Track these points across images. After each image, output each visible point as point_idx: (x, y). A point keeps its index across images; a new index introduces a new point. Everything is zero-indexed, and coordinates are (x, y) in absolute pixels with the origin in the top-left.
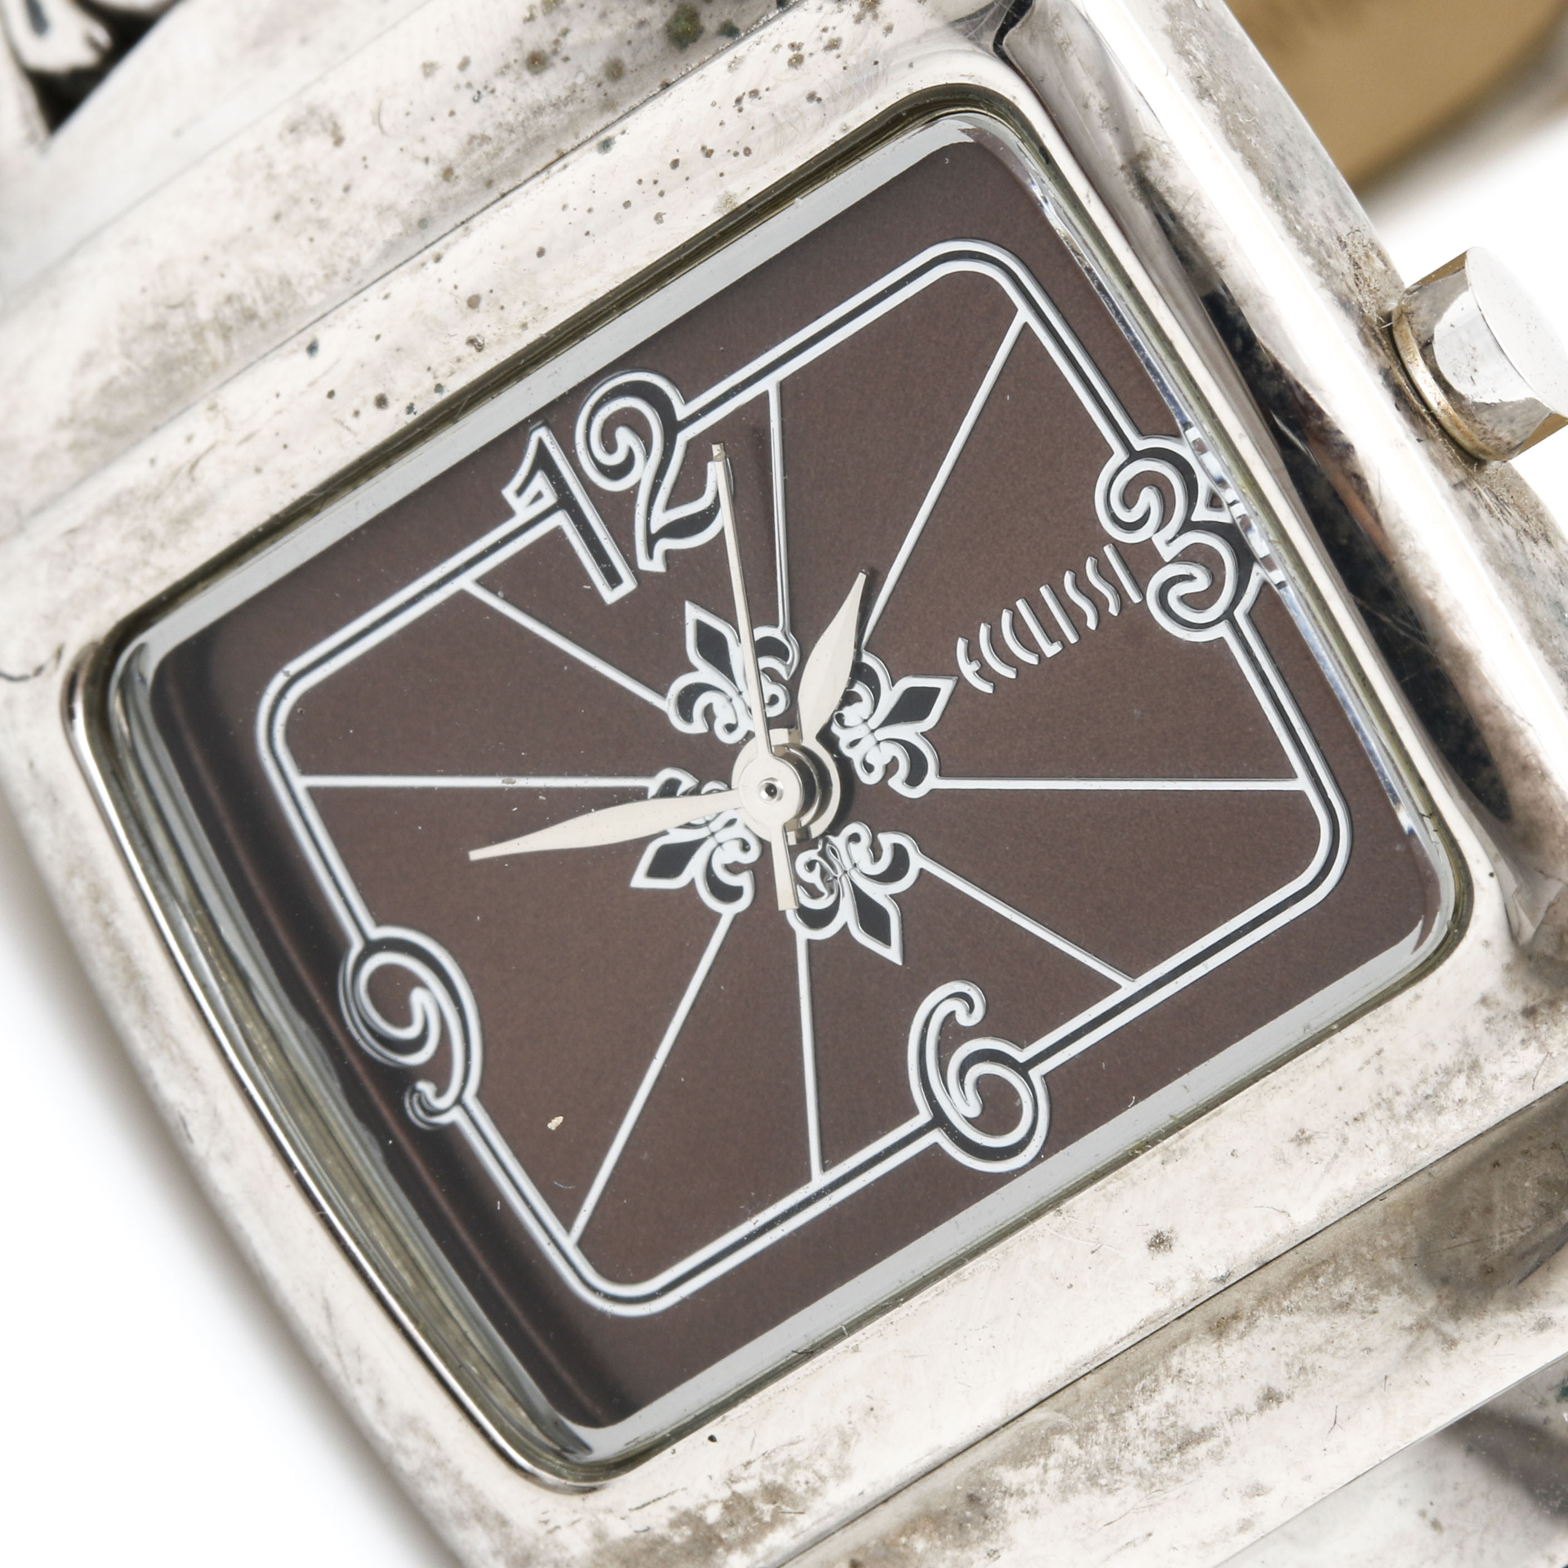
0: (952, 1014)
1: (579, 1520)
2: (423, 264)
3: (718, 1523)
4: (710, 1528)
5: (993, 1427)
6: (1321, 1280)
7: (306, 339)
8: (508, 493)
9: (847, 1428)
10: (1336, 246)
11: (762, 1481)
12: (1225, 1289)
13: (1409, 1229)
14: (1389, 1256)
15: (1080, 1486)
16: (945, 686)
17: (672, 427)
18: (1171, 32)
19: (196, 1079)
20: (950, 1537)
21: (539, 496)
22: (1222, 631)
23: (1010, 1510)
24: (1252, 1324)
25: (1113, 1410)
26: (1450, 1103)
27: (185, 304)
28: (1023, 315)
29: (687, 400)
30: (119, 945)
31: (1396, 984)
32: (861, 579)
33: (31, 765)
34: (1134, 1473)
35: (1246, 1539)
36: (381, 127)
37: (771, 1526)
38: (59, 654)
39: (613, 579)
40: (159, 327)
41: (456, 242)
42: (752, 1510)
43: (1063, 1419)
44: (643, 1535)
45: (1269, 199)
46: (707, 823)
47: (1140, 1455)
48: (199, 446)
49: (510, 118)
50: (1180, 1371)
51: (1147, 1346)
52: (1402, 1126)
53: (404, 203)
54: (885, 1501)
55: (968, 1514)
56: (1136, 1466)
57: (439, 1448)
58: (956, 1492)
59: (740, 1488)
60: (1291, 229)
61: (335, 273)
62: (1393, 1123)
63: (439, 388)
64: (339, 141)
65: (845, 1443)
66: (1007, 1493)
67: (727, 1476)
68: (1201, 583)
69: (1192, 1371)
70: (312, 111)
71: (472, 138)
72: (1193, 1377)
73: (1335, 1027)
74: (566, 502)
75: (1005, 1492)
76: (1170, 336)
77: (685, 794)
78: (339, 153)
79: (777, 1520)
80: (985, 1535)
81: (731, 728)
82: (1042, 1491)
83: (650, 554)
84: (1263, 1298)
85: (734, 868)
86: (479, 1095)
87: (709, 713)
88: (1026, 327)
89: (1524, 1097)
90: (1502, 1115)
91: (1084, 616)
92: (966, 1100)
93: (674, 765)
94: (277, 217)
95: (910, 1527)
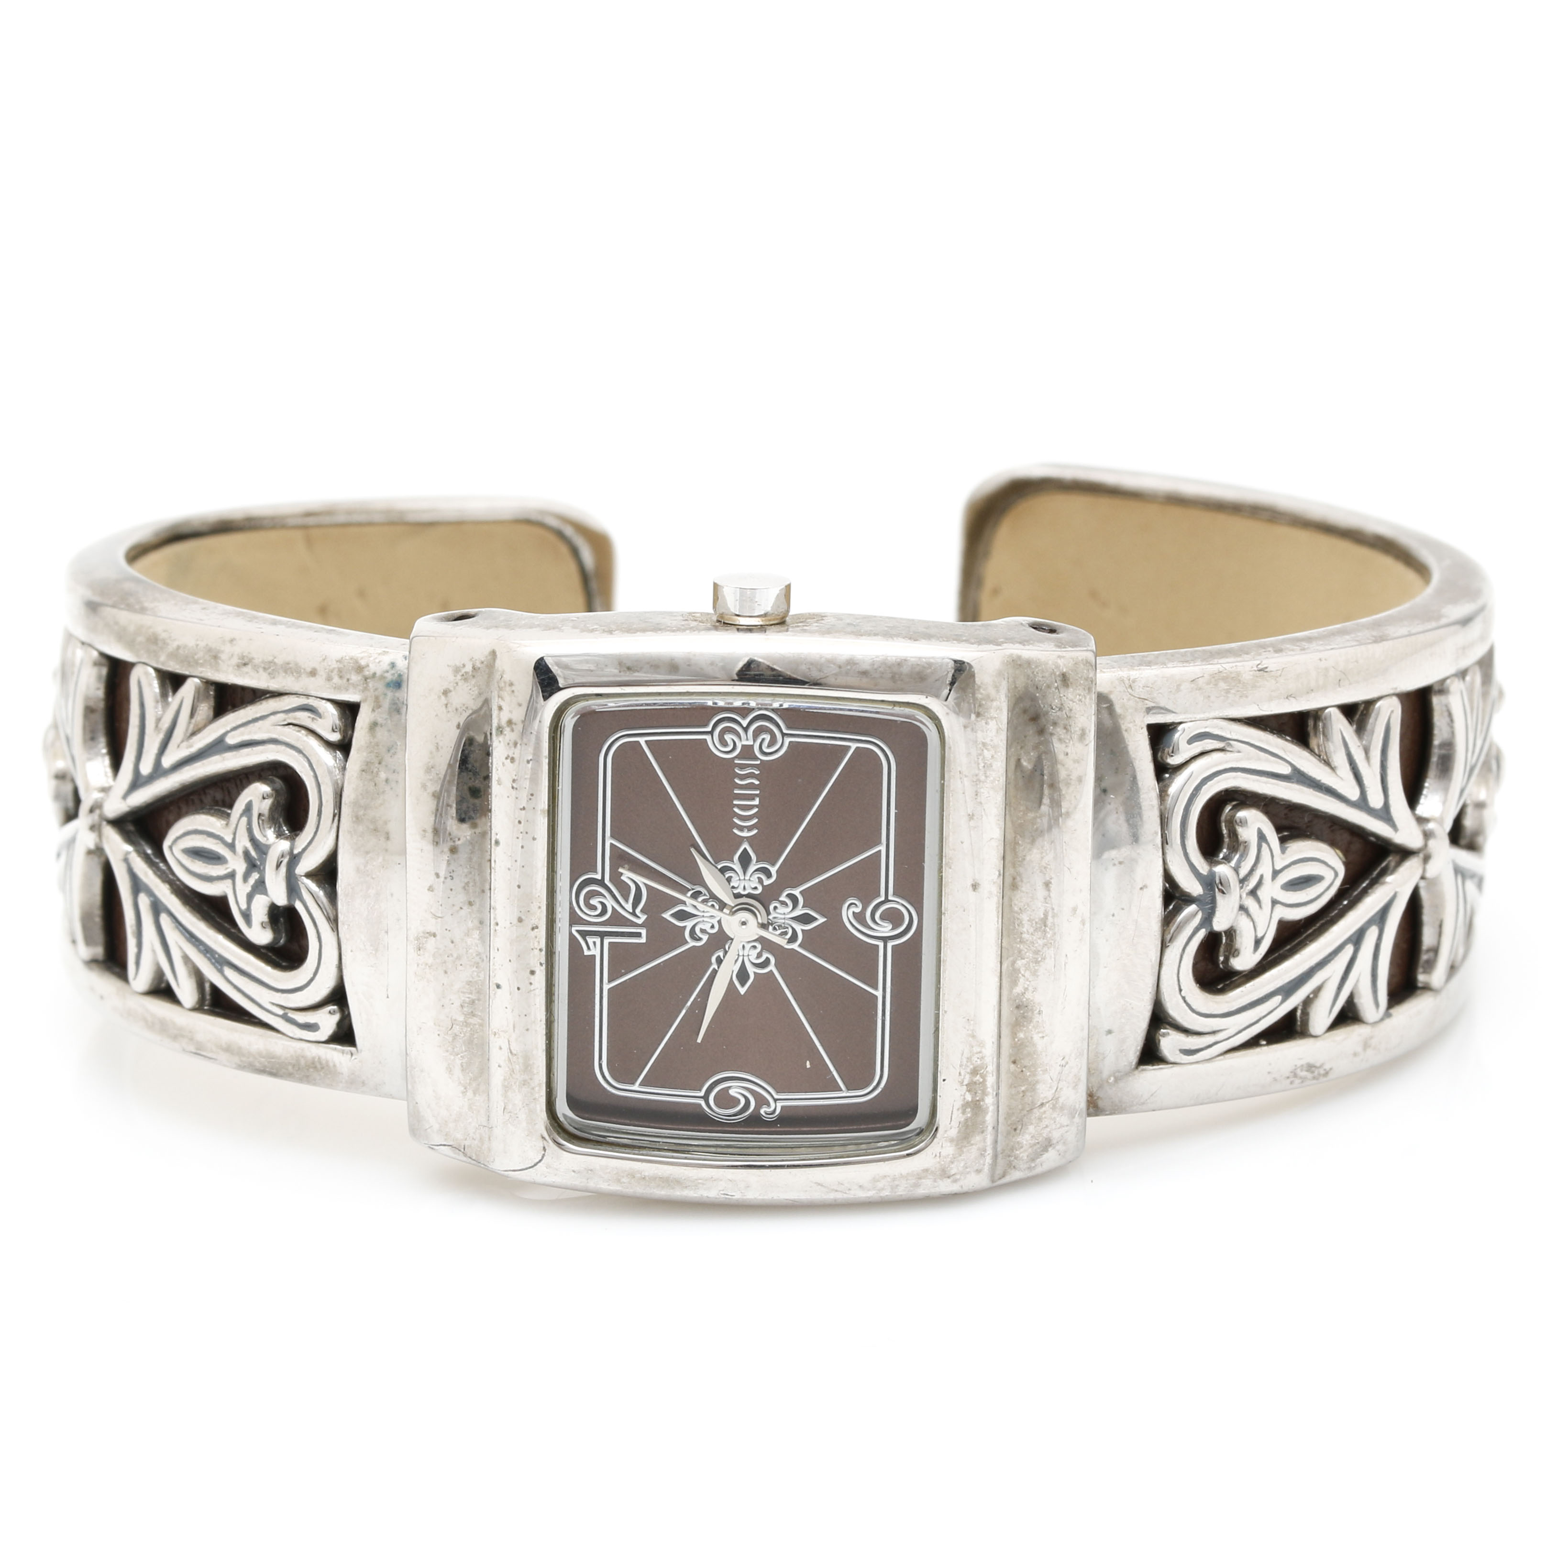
0: (854, 913)
1: (942, 1144)
2: (496, 930)
3: (972, 1097)
4: (972, 1101)
5: (999, 984)
6: (1020, 842)
7: (493, 987)
8: (586, 953)
9: (970, 1032)
10: (686, 622)
11: (968, 1073)
12: (1003, 876)
13: (1022, 802)
14: (1027, 814)
15: (1036, 968)
16: (746, 846)
17: (601, 883)
18: (583, 631)
19: (715, 1180)
20: (1025, 1023)
21: (594, 943)
22: (788, 740)
23: (1029, 997)
24: (1019, 874)
25: (1019, 940)
26: (991, 761)
27: (453, 1022)
28: (642, 740)
29: (596, 872)
30: (654, 1178)
31: (941, 753)
32: (693, 850)
33: (574, 1171)
34: (1043, 947)
35: (1087, 925)
36: (439, 917)
37: (985, 1081)
38: (543, 1138)
39: (639, 935)
40: (455, 1037)
41: (496, 915)
42: (975, 1083)
43: (1011, 959)
44: (960, 1126)
45: (660, 632)
46: (738, 955)
47: (1039, 941)
48: (505, 1047)
49: (466, 870)
50: (1020, 909)
51: (1005, 914)
52: (988, 781)
53: (470, 925)
54: (1000, 1037)
55: (1022, 1012)
56: (1041, 944)
57: (889, 1176)
58: (1012, 1011)
59: (966, 1082)
60: (674, 631)
61: (478, 963)
62: (985, 783)
63: (541, 950)
64: (434, 935)
65: (973, 1036)
66: (1023, 994)
67: (959, 1084)
68: (767, 737)
69: (1023, 905)
70: (417, 939)
71: (464, 888)
72: (1024, 906)
73: (942, 782)
74: (602, 935)
75: (1023, 995)
76: (685, 691)
77: (724, 957)
78: (438, 937)
79: (983, 1077)
80: (1032, 1011)
81: (713, 927)
82: (1030, 981)
83: (638, 917)
84: (1014, 865)
85: (759, 956)
86: (778, 1092)
87: (703, 931)
88: (646, 742)
89: (1003, 736)
90: (1005, 747)
91: (753, 783)
92: (884, 927)
93: (712, 955)
94: (446, 972)
95: (1014, 1034)
